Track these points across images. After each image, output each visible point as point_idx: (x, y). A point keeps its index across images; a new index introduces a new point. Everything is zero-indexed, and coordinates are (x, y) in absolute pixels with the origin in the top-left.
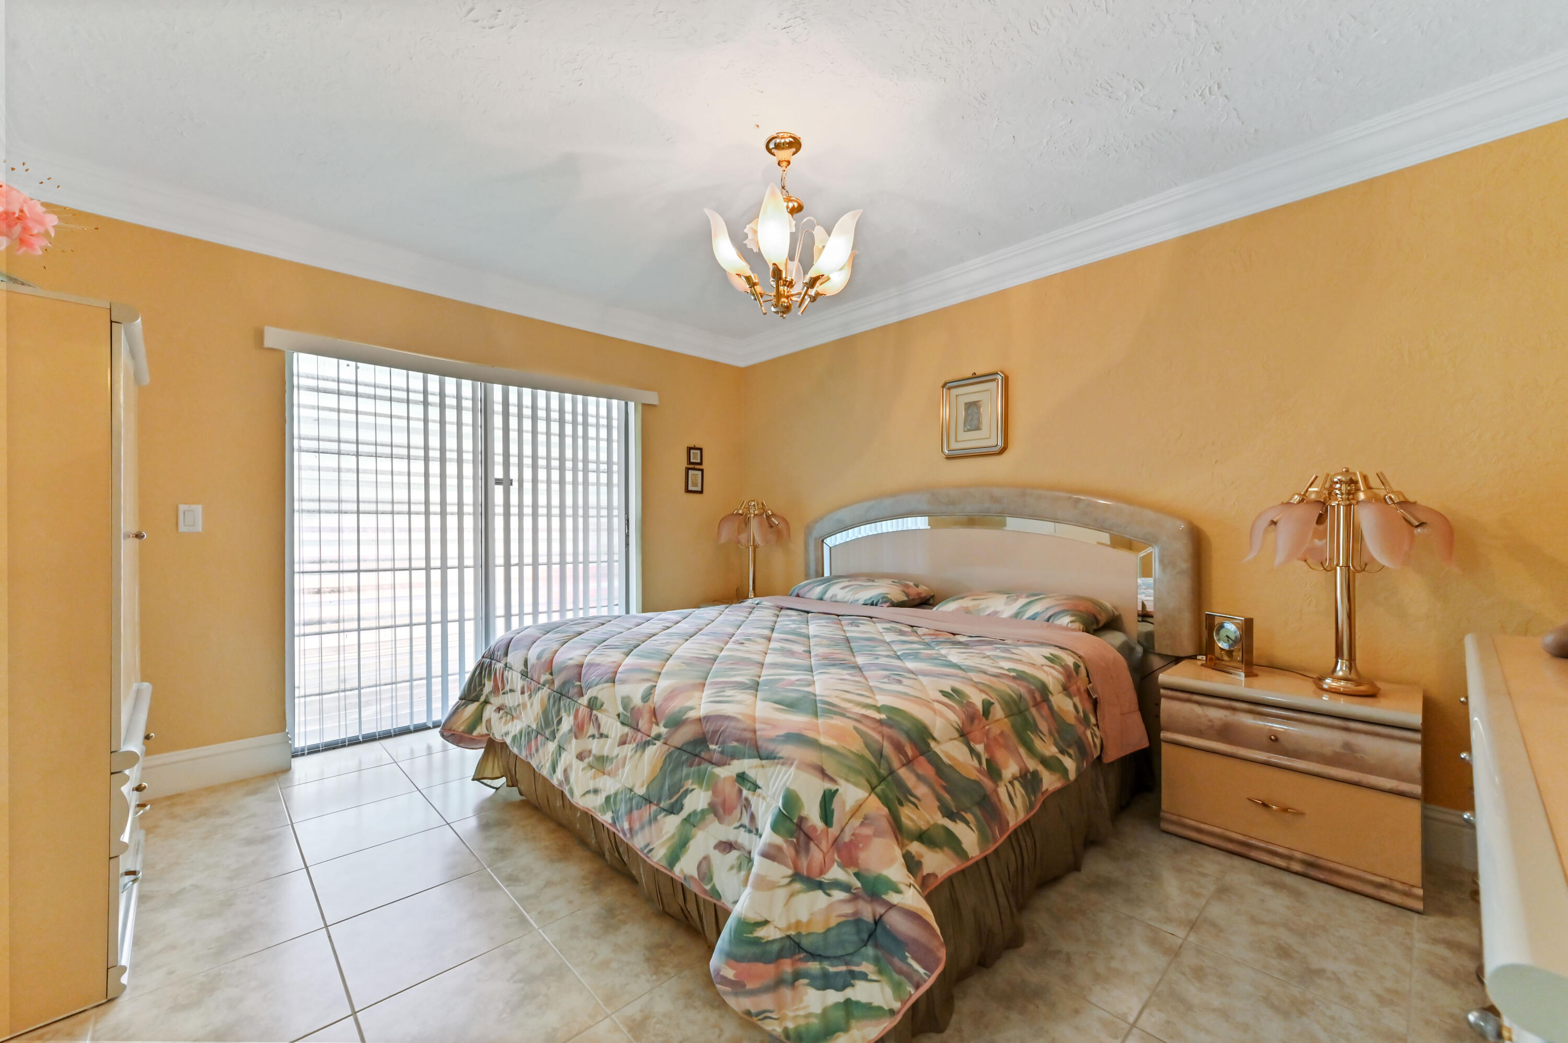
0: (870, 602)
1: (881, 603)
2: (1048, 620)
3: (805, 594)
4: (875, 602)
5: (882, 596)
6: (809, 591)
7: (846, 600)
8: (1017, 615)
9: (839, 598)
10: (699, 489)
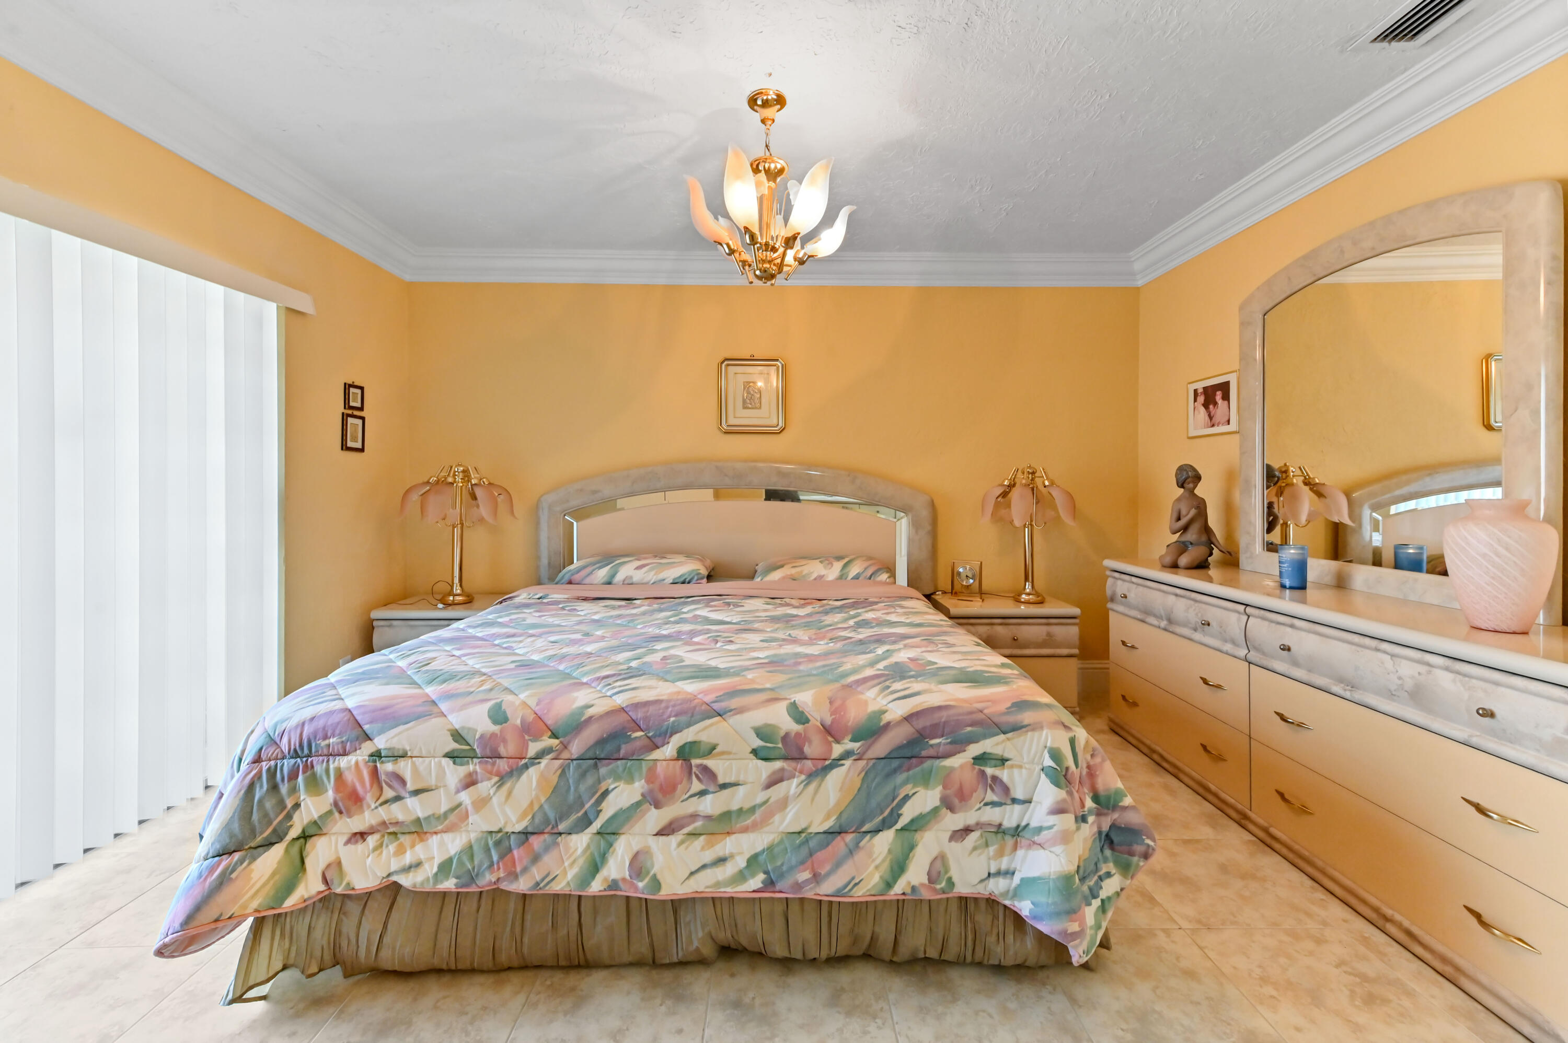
0: (682, 579)
1: (697, 580)
2: (870, 578)
3: (582, 580)
4: (687, 580)
5: (695, 573)
6: (589, 575)
7: (645, 580)
8: (842, 577)
9: (635, 579)
10: (359, 445)
